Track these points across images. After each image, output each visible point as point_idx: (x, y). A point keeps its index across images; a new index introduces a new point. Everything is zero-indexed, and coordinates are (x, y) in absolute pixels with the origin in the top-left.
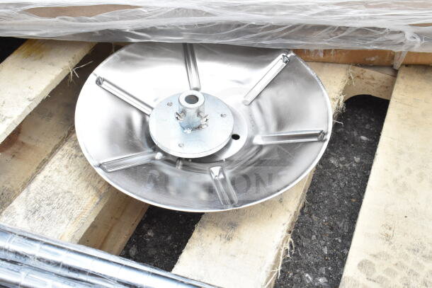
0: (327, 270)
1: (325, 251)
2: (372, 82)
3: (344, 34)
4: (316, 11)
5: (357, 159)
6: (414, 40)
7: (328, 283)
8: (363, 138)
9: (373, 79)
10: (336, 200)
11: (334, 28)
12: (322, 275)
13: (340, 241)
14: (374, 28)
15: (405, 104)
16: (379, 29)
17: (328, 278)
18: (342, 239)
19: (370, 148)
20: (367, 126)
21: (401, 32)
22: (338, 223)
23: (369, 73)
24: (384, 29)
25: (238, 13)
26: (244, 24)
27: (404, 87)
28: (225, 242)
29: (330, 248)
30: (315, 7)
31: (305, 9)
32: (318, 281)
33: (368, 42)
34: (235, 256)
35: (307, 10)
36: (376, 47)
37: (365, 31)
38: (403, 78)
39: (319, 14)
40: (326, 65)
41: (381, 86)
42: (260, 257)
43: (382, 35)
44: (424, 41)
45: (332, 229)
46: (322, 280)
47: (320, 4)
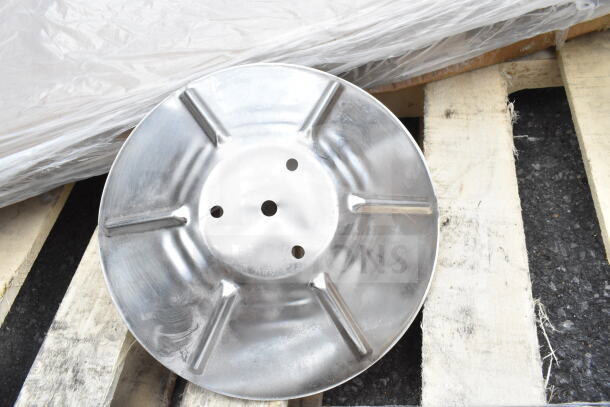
0: (567, 311)
1: (553, 287)
2: (526, 73)
3: (500, 31)
4: (463, 15)
5: (537, 166)
6: (587, 8)
7: (575, 326)
8: (532, 139)
9: (528, 70)
10: (536, 223)
11: (488, 27)
12: (563, 319)
13: (564, 270)
14: (537, 11)
15: (588, 88)
16: (543, 10)
17: (573, 320)
18: (566, 267)
19: (545, 148)
20: (530, 125)
21: (570, 4)
22: (551, 249)
23: (521, 64)
24: (549, 7)
25: (371, 51)
26: (380, 62)
27: (576, 68)
28: (468, 338)
29: (557, 283)
30: (461, 10)
31: (449, 17)
32: (562, 328)
33: (530, 30)
34: (488, 352)
35: (452, 17)
36: (538, 33)
37: (525, 19)
38: (568, 56)
39: (468, 18)
40: (473, 74)
41: (539, 75)
42: (520, 343)
43: (547, 16)
44: (599, 5)
45: (548, 259)
46: (567, 325)
47: (467, 5)
